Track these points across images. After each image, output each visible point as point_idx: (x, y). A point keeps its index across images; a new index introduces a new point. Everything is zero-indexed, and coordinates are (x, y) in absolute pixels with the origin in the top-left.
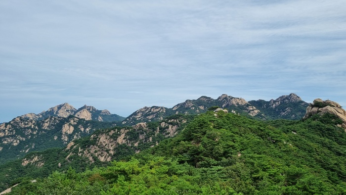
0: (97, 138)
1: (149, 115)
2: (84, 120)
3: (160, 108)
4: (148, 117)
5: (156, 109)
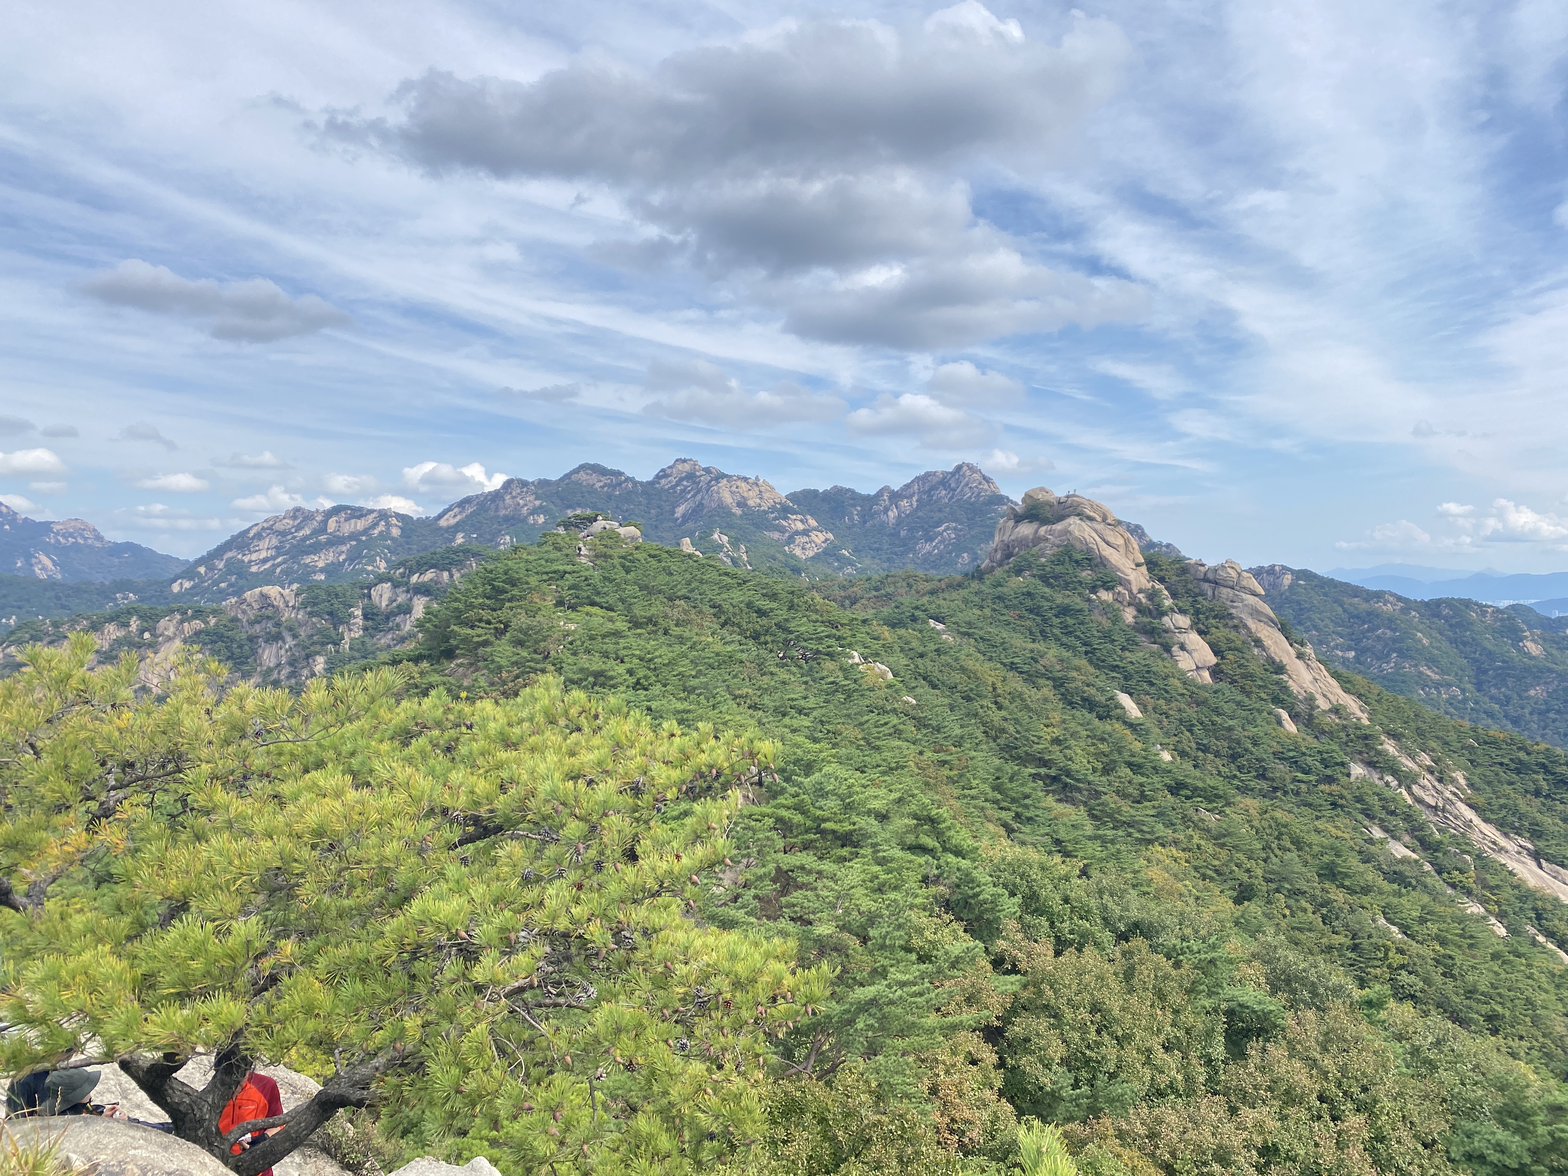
1: (316, 548)
3: (371, 518)
4: (308, 560)
5: (353, 521)
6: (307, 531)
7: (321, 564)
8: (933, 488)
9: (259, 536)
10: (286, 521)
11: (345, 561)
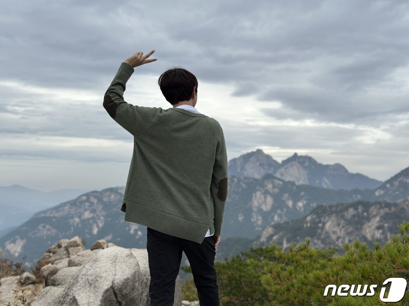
0: (320, 222)
2: (293, 183)
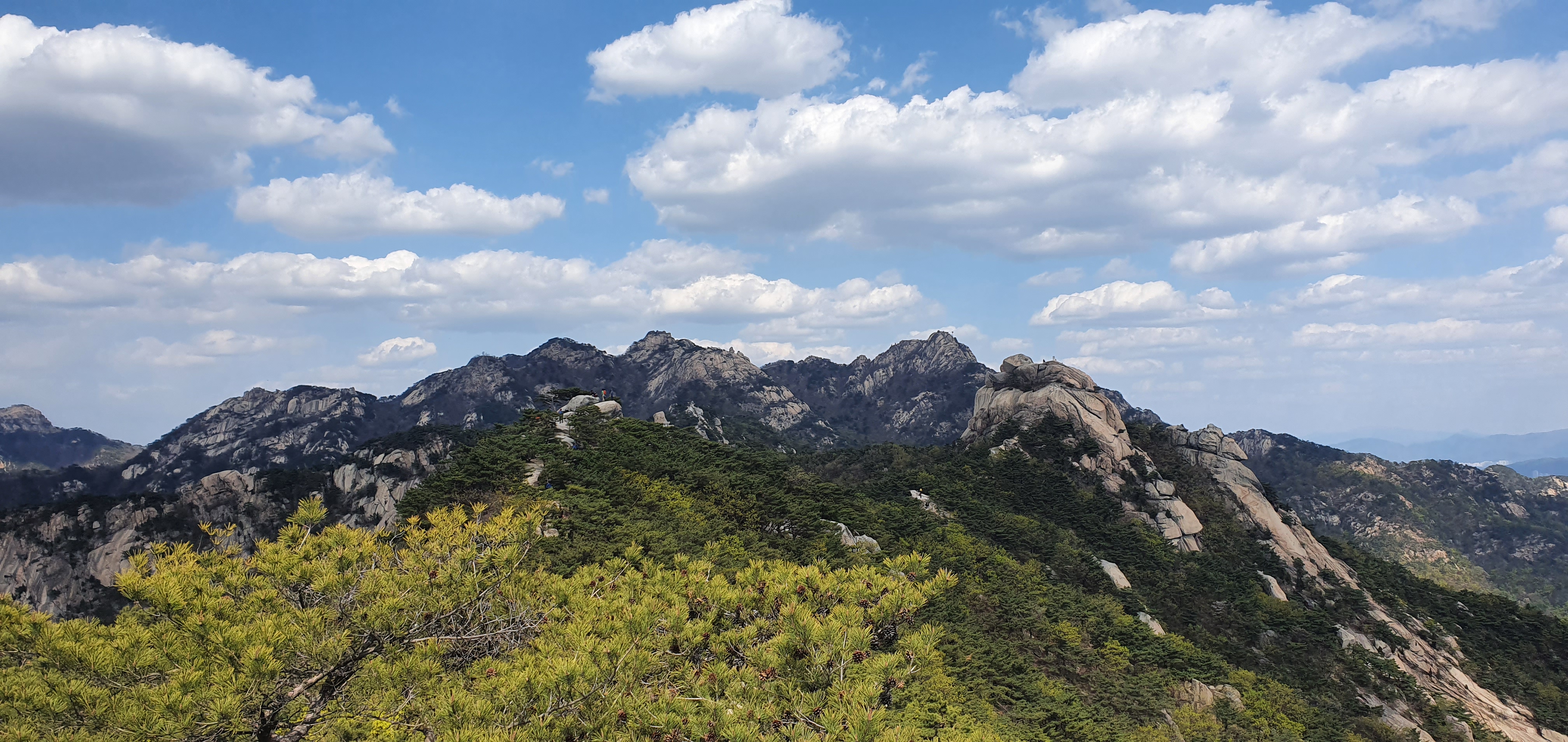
1: (276, 430)
3: (333, 398)
4: (267, 442)
5: (314, 402)
6: (268, 413)
7: (282, 446)
8: (910, 357)
9: (217, 419)
10: (245, 402)
11: (306, 443)
